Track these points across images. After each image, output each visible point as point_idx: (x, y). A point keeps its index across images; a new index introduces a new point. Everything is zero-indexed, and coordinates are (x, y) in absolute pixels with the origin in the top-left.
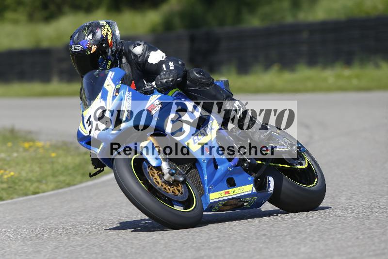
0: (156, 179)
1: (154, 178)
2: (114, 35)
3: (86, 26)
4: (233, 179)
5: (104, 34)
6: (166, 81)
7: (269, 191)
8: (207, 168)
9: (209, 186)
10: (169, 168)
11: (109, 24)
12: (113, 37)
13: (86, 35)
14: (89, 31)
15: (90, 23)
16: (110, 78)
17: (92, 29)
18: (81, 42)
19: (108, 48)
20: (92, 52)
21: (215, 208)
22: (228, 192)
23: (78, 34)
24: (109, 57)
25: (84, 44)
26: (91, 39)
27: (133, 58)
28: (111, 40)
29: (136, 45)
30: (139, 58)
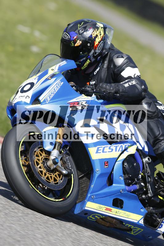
2: (104, 39)
3: (84, 21)
4: (122, 201)
5: (93, 36)
7: (158, 231)
8: (97, 178)
9: (91, 194)
10: (56, 157)
11: (105, 28)
12: (102, 41)
13: (77, 29)
14: (83, 26)
15: (89, 21)
16: (60, 65)
17: (87, 26)
18: (72, 33)
19: (92, 48)
20: (76, 45)
21: (91, 217)
22: (110, 210)
23: (73, 25)
24: (89, 57)
25: (72, 36)
26: (80, 34)
27: (112, 66)
28: (98, 43)
29: (120, 56)
30: (117, 68)
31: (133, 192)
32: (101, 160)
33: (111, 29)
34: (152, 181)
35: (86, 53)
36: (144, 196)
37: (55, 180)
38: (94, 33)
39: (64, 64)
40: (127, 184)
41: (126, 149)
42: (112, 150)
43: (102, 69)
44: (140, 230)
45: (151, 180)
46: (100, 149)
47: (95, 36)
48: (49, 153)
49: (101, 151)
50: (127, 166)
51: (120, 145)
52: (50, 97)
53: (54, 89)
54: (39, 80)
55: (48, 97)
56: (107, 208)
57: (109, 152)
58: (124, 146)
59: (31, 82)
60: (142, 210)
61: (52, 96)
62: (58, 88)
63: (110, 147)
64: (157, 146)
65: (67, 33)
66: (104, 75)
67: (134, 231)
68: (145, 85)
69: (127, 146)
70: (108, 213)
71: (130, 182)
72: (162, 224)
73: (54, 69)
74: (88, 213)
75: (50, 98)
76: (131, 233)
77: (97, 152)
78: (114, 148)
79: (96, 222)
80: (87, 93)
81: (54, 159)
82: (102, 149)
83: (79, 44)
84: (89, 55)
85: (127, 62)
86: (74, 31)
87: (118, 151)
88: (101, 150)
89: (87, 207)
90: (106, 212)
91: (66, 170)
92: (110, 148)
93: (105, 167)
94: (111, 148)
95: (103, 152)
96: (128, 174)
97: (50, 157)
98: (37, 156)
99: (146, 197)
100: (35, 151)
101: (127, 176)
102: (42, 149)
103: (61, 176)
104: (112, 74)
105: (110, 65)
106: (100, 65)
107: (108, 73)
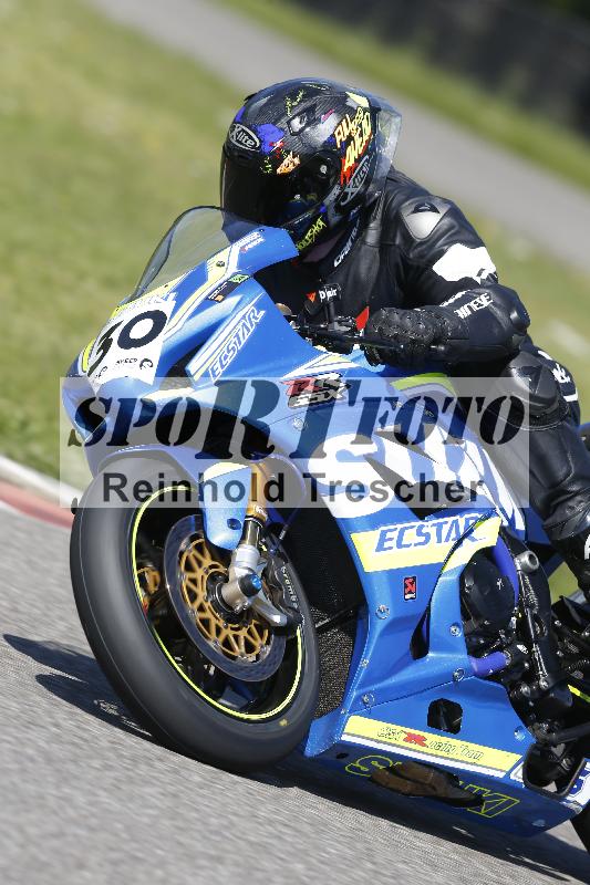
0: (194, 581)
3: (304, 88)
4: (458, 708)
5: (338, 138)
7: (568, 802)
8: (381, 636)
9: (362, 691)
10: (250, 569)
11: (374, 111)
12: (367, 157)
13: (285, 114)
14: (303, 106)
15: (321, 86)
16: (242, 248)
17: (315, 105)
19: (332, 180)
20: (280, 171)
21: (357, 765)
22: (420, 741)
23: (269, 100)
24: (322, 209)
25: (269, 139)
26: (294, 134)
27: (398, 241)
28: (352, 161)
29: (423, 205)
30: (415, 248)
31: (493, 678)
32: (393, 574)
33: (394, 112)
34: (545, 633)
35: (312, 197)
36: (525, 689)
37: (250, 648)
38: (340, 128)
39: (255, 243)
40: (475, 651)
41: (468, 533)
42: (428, 536)
43: (360, 249)
44: (510, 802)
45: (542, 629)
46: (389, 535)
47: (344, 139)
48: (224, 556)
49: (393, 543)
50: (475, 589)
51: (450, 520)
52: (224, 363)
53: (237, 335)
54: (180, 301)
55: (218, 365)
56: (409, 735)
57: (416, 545)
58: (462, 520)
59: (152, 308)
60: (519, 736)
61: (229, 361)
62: (248, 330)
63: (421, 527)
64: (558, 512)
65: (250, 128)
66: (370, 268)
67: (488, 806)
68: (521, 309)
69: (471, 522)
70: (415, 751)
71: (482, 642)
72: (581, 778)
73: (226, 263)
75: (222, 366)
76: (480, 811)
77: (380, 548)
78: (433, 531)
79: (371, 779)
80: (338, 342)
81: (247, 576)
82: (395, 535)
83: (291, 167)
84: (323, 205)
85: (451, 228)
86: (274, 124)
87: (447, 540)
88: (391, 539)
89: (348, 734)
90: (407, 748)
91: (281, 611)
92: (419, 533)
93: (408, 597)
94: (424, 531)
95: (399, 545)
96: (478, 617)
97: (231, 570)
98: (189, 568)
99: (532, 691)
100: (182, 553)
101: (474, 624)
102: (201, 540)
103: (266, 633)
104: (397, 265)
105: (392, 235)
106: (354, 234)
107: (383, 261)
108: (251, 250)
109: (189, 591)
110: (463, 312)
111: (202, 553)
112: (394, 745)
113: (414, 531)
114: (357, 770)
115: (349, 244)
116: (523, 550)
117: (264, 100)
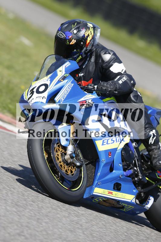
0: (58, 155)
1: (56, 153)
2: (94, 38)
3: (76, 22)
4: (120, 185)
5: (86, 35)
6: (105, 89)
7: (146, 207)
8: (103, 167)
9: (98, 181)
10: (72, 152)
11: (94, 28)
12: (92, 40)
13: (72, 29)
14: (76, 27)
15: (81, 21)
16: (66, 66)
17: (80, 27)
18: (67, 32)
20: (71, 43)
21: (96, 200)
22: (111, 193)
23: (68, 25)
24: (81, 53)
25: (68, 35)
26: (74, 34)
27: (100, 61)
28: (89, 41)
29: (106, 52)
30: (105, 63)
31: (129, 176)
32: (106, 151)
33: (98, 28)
34: (140, 163)
35: (79, 50)
36: (136, 179)
37: (72, 172)
38: (86, 33)
39: (68, 65)
40: (125, 170)
42: (114, 141)
43: (89, 63)
44: (132, 207)
46: (105, 141)
47: (87, 35)
48: (65, 148)
49: (106, 143)
50: (125, 154)
53: (67, 90)
55: (62, 98)
56: (109, 192)
57: (111, 143)
60: (134, 191)
61: (65, 97)
62: (70, 89)
65: (63, 32)
66: (92, 68)
67: (126, 208)
68: (134, 80)
70: (110, 196)
71: (126, 167)
72: (149, 201)
73: (62, 70)
74: (94, 197)
75: (63, 98)
76: (124, 210)
77: (103, 144)
79: (99, 203)
81: (71, 154)
83: (74, 43)
85: (114, 58)
86: (69, 31)
87: (118, 142)
89: (95, 192)
91: (79, 162)
92: (112, 140)
93: (109, 157)
94: (113, 140)
95: (107, 144)
96: (126, 161)
97: (67, 152)
98: (57, 151)
99: (138, 179)
100: (55, 148)
101: (125, 163)
102: (59, 144)
103: (75, 168)
104: (100, 68)
105: (98, 60)
106: (88, 59)
107: (96, 66)
108: (68, 67)
109: (57, 157)
110: (120, 82)
111: (60, 148)
112: (105, 195)
113: (111, 140)
114: (96, 201)
115: (87, 62)
116: (133, 142)
117: (66, 25)
